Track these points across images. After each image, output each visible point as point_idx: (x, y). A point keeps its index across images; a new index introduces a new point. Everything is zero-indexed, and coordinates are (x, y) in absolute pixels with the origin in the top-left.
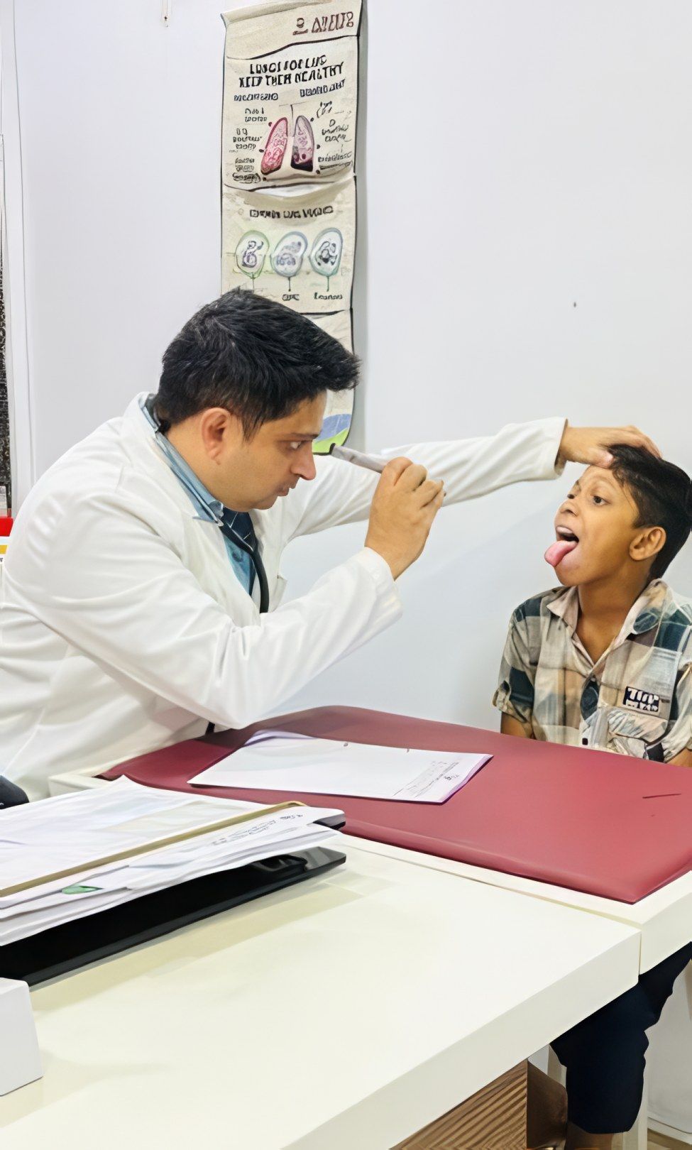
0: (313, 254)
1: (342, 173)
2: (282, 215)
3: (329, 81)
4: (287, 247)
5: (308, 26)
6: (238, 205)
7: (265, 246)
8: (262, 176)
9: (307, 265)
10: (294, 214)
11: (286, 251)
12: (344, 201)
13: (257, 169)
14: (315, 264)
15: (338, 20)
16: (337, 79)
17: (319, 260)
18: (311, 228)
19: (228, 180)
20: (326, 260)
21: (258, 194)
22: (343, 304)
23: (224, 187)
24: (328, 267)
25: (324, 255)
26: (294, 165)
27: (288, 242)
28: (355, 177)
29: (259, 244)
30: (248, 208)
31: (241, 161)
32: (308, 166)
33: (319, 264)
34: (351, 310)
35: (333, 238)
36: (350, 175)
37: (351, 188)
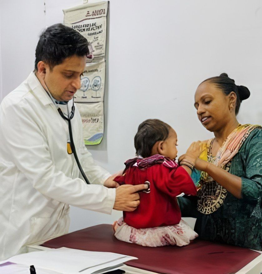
0: (92, 84)
1: (101, 59)
3: (97, 31)
5: (91, 13)
9: (90, 88)
12: (102, 68)
15: (100, 12)
16: (100, 30)
18: (91, 76)
20: (96, 86)
22: (101, 99)
24: (97, 88)
25: (95, 84)
27: (83, 80)
28: (105, 61)
32: (90, 57)
33: (93, 87)
34: (104, 102)
35: (98, 79)
36: (103, 60)
37: (104, 64)
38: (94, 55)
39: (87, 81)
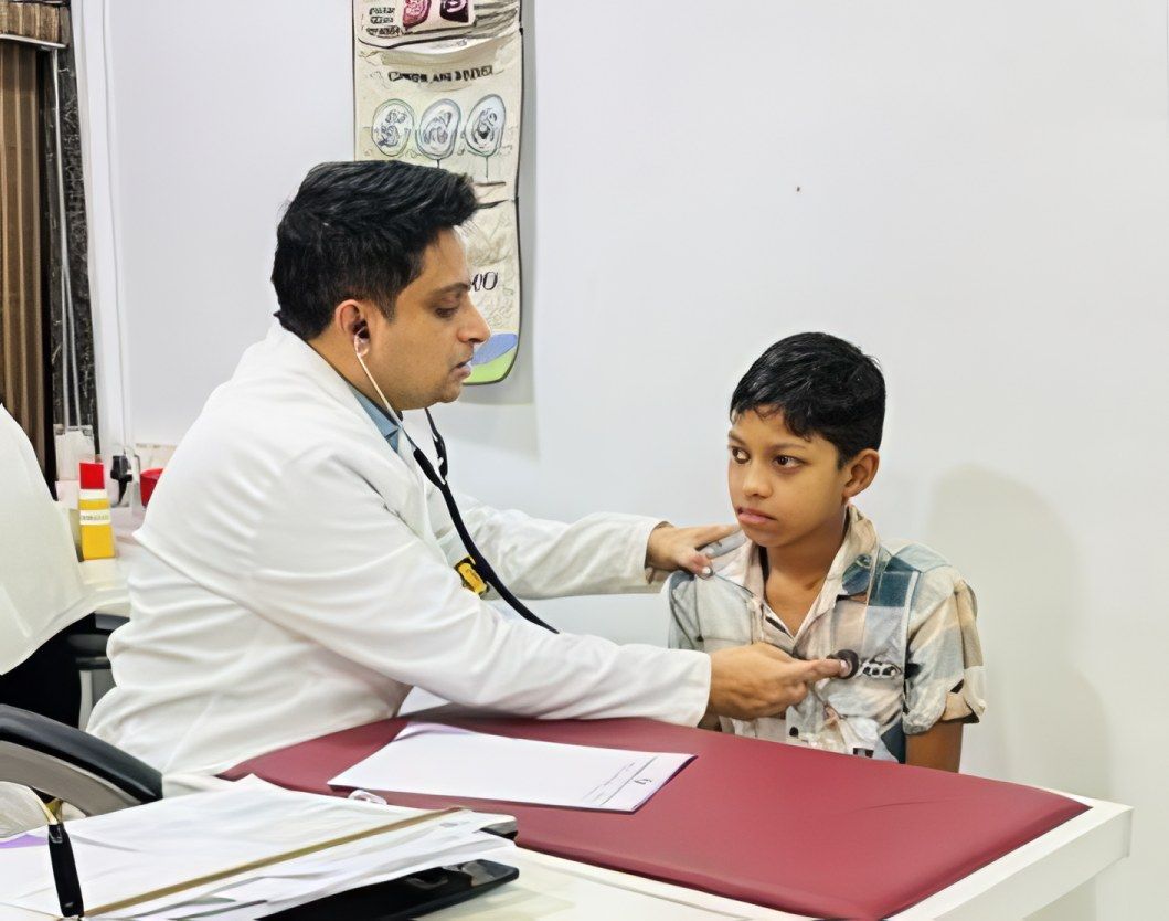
0: (469, 128)
1: (506, 22)
2: (430, 78)
4: (435, 120)
6: (375, 67)
7: (409, 119)
8: (404, 29)
9: (460, 143)
10: (446, 77)
11: (433, 125)
12: (507, 60)
13: (398, 22)
14: (471, 141)
17: (477, 135)
18: (466, 95)
19: (362, 34)
20: (484, 135)
21: (400, 52)
22: (506, 193)
23: (357, 42)
24: (488, 145)
25: (483, 129)
26: (444, 14)
27: (435, 113)
28: (521, 30)
29: (399, 116)
30: (385, 71)
31: (378, 11)
32: (462, 16)
33: (476, 140)
34: (517, 201)
35: (493, 106)
36: (515, 26)
37: (516, 43)
38: (477, 7)
39: (450, 116)
